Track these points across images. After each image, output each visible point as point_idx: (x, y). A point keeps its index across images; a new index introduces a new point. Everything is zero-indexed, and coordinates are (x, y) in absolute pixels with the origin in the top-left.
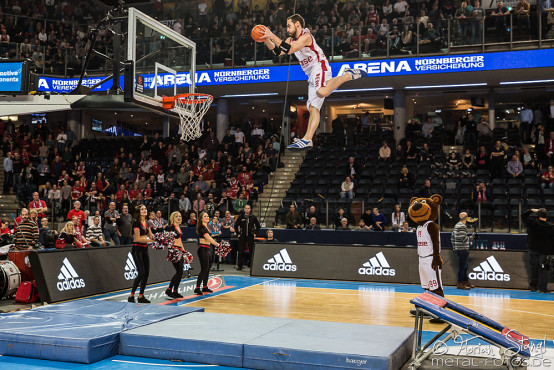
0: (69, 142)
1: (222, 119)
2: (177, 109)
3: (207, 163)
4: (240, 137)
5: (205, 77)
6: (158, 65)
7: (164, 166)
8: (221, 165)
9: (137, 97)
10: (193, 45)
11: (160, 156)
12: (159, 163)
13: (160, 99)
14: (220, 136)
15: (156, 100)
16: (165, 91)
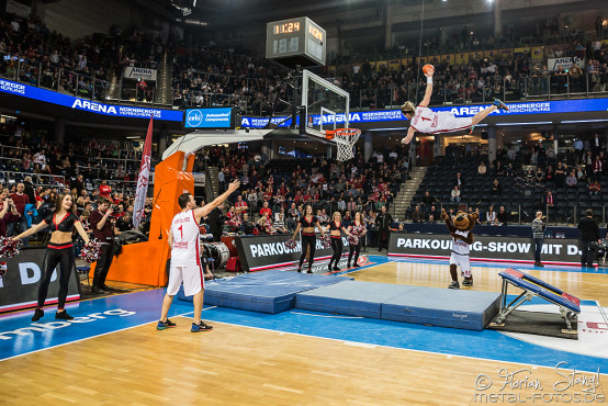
0: (262, 161)
1: (368, 146)
2: (336, 139)
3: (357, 177)
4: (380, 158)
5: (357, 117)
6: (323, 109)
7: (327, 179)
8: (367, 178)
9: (308, 131)
10: (347, 95)
11: (325, 171)
12: (325, 176)
13: (324, 132)
14: (367, 157)
15: (322, 133)
16: (327, 126)
